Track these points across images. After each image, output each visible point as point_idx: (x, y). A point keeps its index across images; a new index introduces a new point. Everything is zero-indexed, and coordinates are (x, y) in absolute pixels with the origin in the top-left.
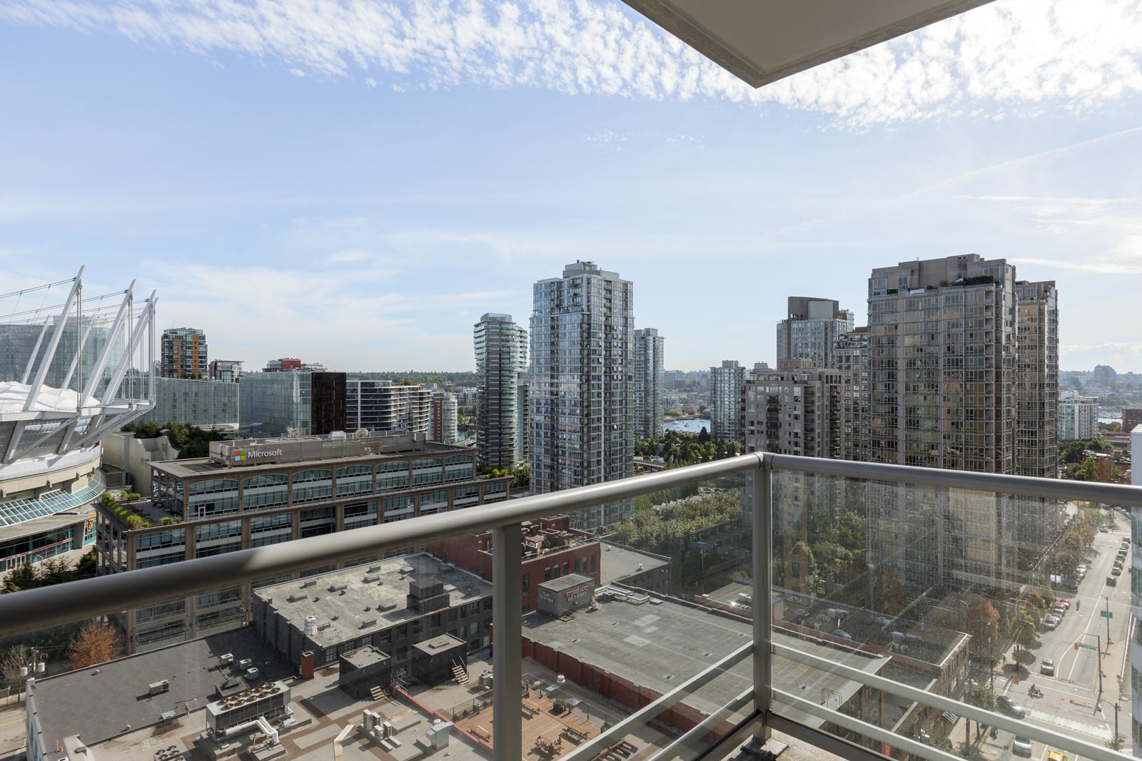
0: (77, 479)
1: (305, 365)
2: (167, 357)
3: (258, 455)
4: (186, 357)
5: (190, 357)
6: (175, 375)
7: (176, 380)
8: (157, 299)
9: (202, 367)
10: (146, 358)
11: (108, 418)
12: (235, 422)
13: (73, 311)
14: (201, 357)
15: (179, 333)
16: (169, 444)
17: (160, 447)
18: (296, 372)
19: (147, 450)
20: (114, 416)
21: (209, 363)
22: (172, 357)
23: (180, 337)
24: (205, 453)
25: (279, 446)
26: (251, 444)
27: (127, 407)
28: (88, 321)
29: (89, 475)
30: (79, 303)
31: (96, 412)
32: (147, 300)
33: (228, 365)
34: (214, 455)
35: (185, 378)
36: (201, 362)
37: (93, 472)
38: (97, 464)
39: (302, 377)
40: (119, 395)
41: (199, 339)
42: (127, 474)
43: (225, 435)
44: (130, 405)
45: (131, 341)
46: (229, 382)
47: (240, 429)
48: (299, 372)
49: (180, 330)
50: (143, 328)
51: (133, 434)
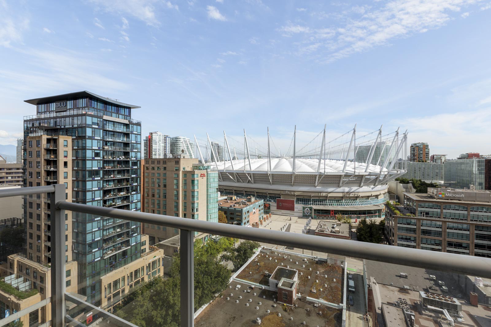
0: (380, 195)
1: (482, 156)
2: (413, 154)
3: (451, 195)
4: (420, 154)
5: (422, 154)
6: (416, 161)
7: (416, 163)
8: (408, 133)
9: (427, 157)
10: (405, 154)
11: (391, 175)
12: (442, 180)
13: (379, 140)
14: (426, 154)
15: (417, 145)
16: (412, 187)
17: (409, 187)
18: (475, 160)
19: (404, 188)
20: (392, 175)
21: (430, 156)
22: (414, 154)
24: (426, 192)
25: (463, 193)
26: (448, 191)
27: (396, 172)
28: (384, 143)
29: (384, 194)
30: (380, 137)
31: (386, 173)
32: (404, 134)
33: (439, 156)
34: (430, 193)
35: (420, 162)
36: (427, 156)
37: (385, 193)
38: (386, 191)
39: (479, 162)
40: (394, 168)
41: (426, 147)
42: (397, 196)
43: (437, 185)
44: (397, 171)
46: (440, 163)
47: (444, 184)
48: (477, 159)
49: (418, 143)
50: (403, 144)
51: (399, 181)
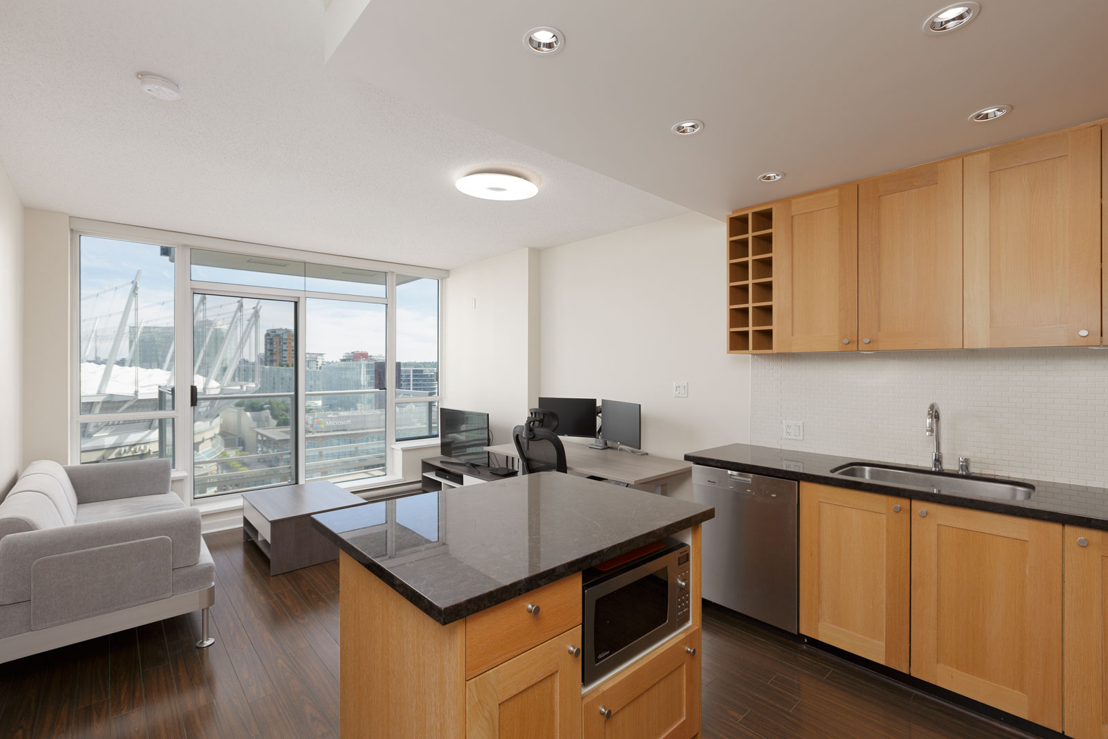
0: (203, 441)
1: (371, 356)
2: (269, 350)
3: (333, 424)
4: (283, 350)
5: (285, 350)
6: (275, 364)
7: (275, 368)
8: (261, 307)
10: (254, 350)
15: (278, 332)
16: (270, 417)
17: (264, 419)
18: (363, 362)
19: (254, 420)
22: (272, 350)
23: (278, 335)
25: (348, 417)
26: (329, 416)
27: (239, 388)
28: (210, 323)
29: (211, 439)
30: (205, 310)
31: (217, 391)
32: (254, 308)
33: (314, 356)
35: (282, 366)
37: (214, 437)
38: (217, 431)
39: (368, 366)
40: (233, 379)
41: (294, 337)
42: (239, 438)
43: (311, 409)
44: (242, 386)
45: (242, 339)
46: (315, 369)
47: (323, 405)
48: (366, 362)
49: (279, 330)
50: (251, 329)
51: (243, 408)
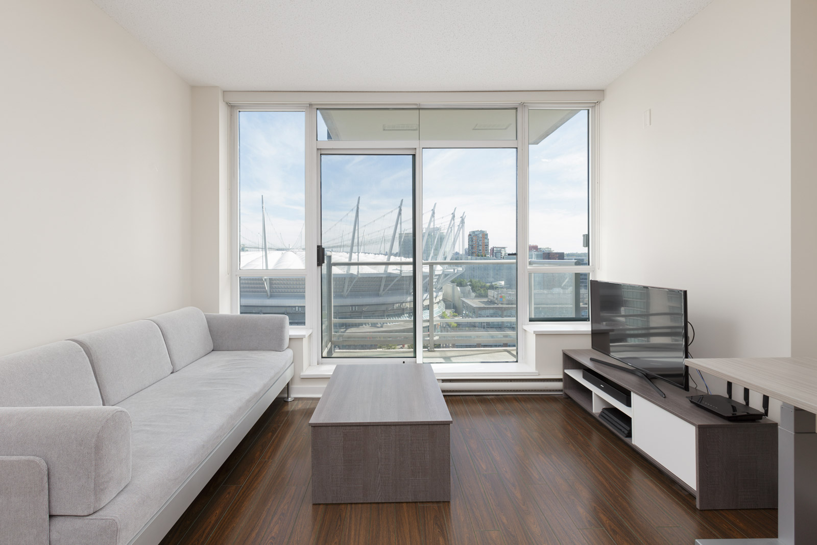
1: (540, 248)
2: (471, 246)
3: (511, 298)
4: (479, 245)
5: (481, 245)
6: (474, 255)
7: (474, 258)
8: (465, 217)
9: (486, 250)
10: (462, 246)
11: (446, 275)
12: (502, 281)
13: (432, 226)
14: (486, 245)
15: (476, 233)
16: (471, 290)
17: (467, 291)
18: (534, 253)
19: (461, 292)
20: (448, 275)
21: (490, 248)
23: (476, 235)
24: (486, 296)
26: (509, 293)
27: (452, 270)
28: (438, 229)
29: (438, 302)
30: (434, 221)
31: (440, 273)
32: (461, 217)
33: (498, 249)
34: (489, 297)
35: (479, 256)
36: (486, 248)
37: (441, 301)
38: (442, 298)
39: (537, 256)
41: (485, 235)
42: (453, 304)
43: (498, 287)
45: (454, 239)
46: (499, 258)
47: (504, 284)
48: (536, 253)
49: (476, 231)
50: (460, 231)
51: (456, 284)
